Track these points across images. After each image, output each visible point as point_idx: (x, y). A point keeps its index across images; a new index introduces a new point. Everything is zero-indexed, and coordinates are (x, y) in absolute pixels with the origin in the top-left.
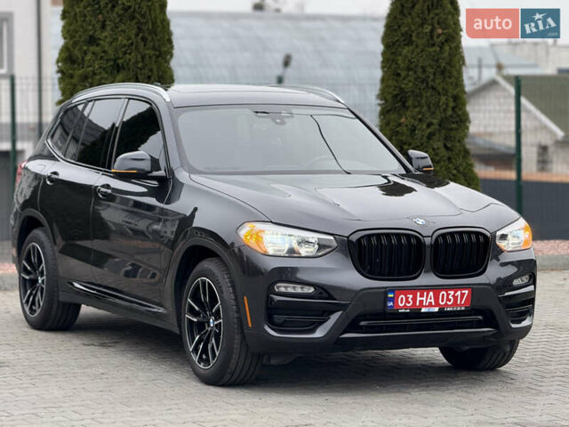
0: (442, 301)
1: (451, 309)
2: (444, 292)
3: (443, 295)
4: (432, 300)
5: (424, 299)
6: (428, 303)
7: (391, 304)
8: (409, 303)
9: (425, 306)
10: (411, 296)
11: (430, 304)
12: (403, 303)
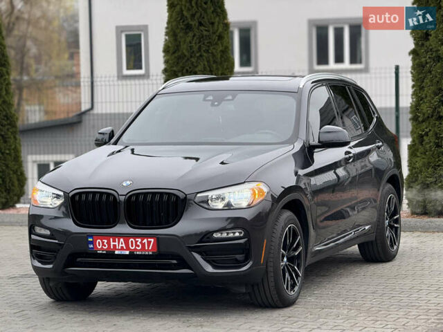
0: (132, 246)
1: (140, 253)
2: (133, 240)
3: (132, 242)
4: (124, 245)
5: (117, 243)
6: (120, 247)
7: (92, 246)
8: (105, 246)
9: (118, 250)
10: (106, 241)
11: (122, 248)
12: (101, 245)
